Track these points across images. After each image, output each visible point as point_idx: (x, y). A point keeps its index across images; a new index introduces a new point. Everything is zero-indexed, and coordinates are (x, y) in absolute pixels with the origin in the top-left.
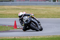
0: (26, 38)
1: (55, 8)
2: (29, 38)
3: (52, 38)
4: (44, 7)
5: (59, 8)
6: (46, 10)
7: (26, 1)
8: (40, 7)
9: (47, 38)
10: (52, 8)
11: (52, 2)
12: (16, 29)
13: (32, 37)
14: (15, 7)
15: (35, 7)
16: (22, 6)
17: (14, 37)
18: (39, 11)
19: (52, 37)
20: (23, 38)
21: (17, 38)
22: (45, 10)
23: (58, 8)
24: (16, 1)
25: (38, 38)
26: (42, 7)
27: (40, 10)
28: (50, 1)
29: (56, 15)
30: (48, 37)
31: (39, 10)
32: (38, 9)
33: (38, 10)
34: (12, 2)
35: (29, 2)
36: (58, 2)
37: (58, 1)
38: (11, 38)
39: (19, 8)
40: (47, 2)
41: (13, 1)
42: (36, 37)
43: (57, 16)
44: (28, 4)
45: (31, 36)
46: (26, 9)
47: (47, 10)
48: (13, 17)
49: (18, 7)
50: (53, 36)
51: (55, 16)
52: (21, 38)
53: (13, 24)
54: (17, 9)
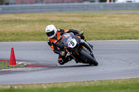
0: (36, 86)
1: (105, 18)
2: (45, 87)
3: (98, 87)
4: (77, 16)
5: (114, 17)
6: (84, 22)
7: (36, 2)
8: (69, 16)
9: (87, 87)
10: (98, 18)
11: (97, 3)
12: (14, 66)
13: (50, 86)
14: (13, 17)
15: (58, 16)
16: (27, 15)
17: (9, 87)
18: (67, 24)
19: (97, 85)
20: (30, 87)
21: (16, 87)
22: (81, 22)
23: (111, 17)
24: (15, 4)
25: (65, 87)
26: (74, 16)
27: (70, 22)
28: (92, 2)
29: (106, 34)
30: (87, 84)
31: (67, 22)
32: (65, 20)
33: (64, 22)
34: (4, 6)
35: (44, 5)
36: (112, 2)
37: (110, 1)
38: (3, 87)
39: (22, 18)
40: (86, 3)
41: (7, 4)
42: (59, 86)
43: (109, 36)
44: (41, 10)
45: (50, 84)
46: (37, 21)
47: (87, 22)
48: (7, 41)
49: (18, 18)
50: (101, 81)
51: (104, 36)
52: (26, 87)
53: (8, 56)
54: (16, 21)
